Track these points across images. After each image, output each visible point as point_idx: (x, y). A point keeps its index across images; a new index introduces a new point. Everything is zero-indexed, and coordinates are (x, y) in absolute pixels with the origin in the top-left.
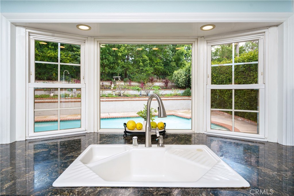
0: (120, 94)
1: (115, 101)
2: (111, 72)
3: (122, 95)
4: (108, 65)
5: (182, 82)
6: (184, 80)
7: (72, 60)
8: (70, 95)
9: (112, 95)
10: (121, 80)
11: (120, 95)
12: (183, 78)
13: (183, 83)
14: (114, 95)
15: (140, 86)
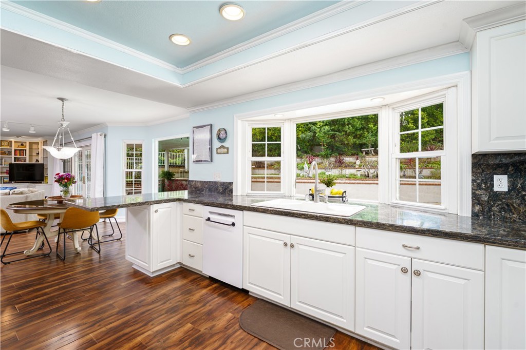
0: (368, 174)
1: (357, 183)
2: (357, 142)
3: (371, 175)
4: (353, 133)
7: (305, 131)
8: (301, 175)
9: (355, 175)
10: (374, 154)
11: (368, 176)
14: (359, 175)
15: (405, 162)
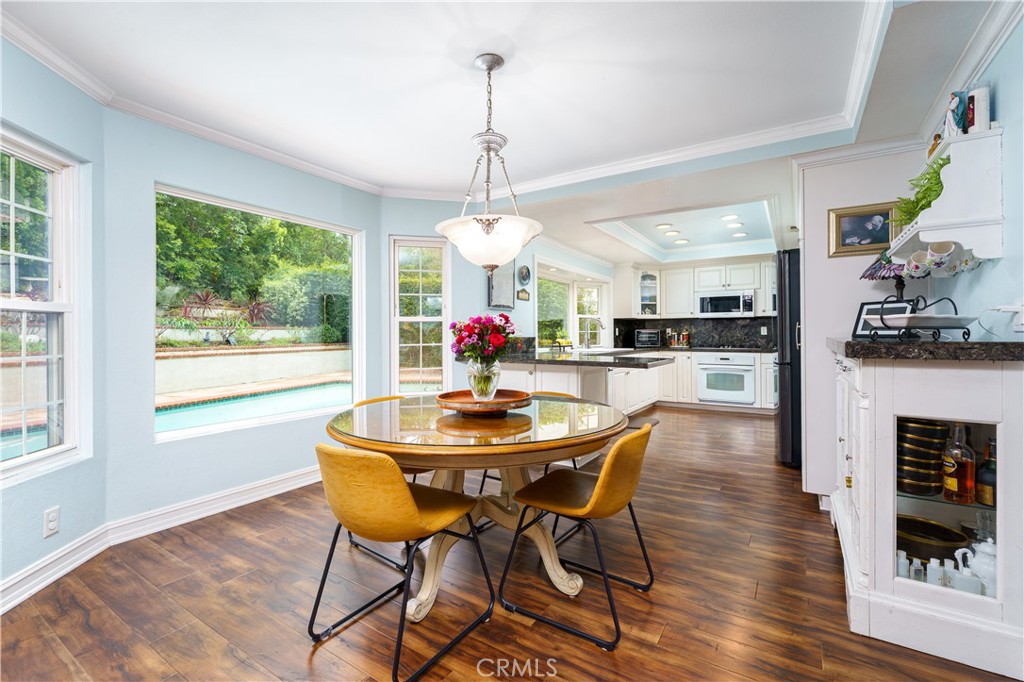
5: (296, 311)
6: (302, 305)
12: (301, 299)
13: (299, 313)
